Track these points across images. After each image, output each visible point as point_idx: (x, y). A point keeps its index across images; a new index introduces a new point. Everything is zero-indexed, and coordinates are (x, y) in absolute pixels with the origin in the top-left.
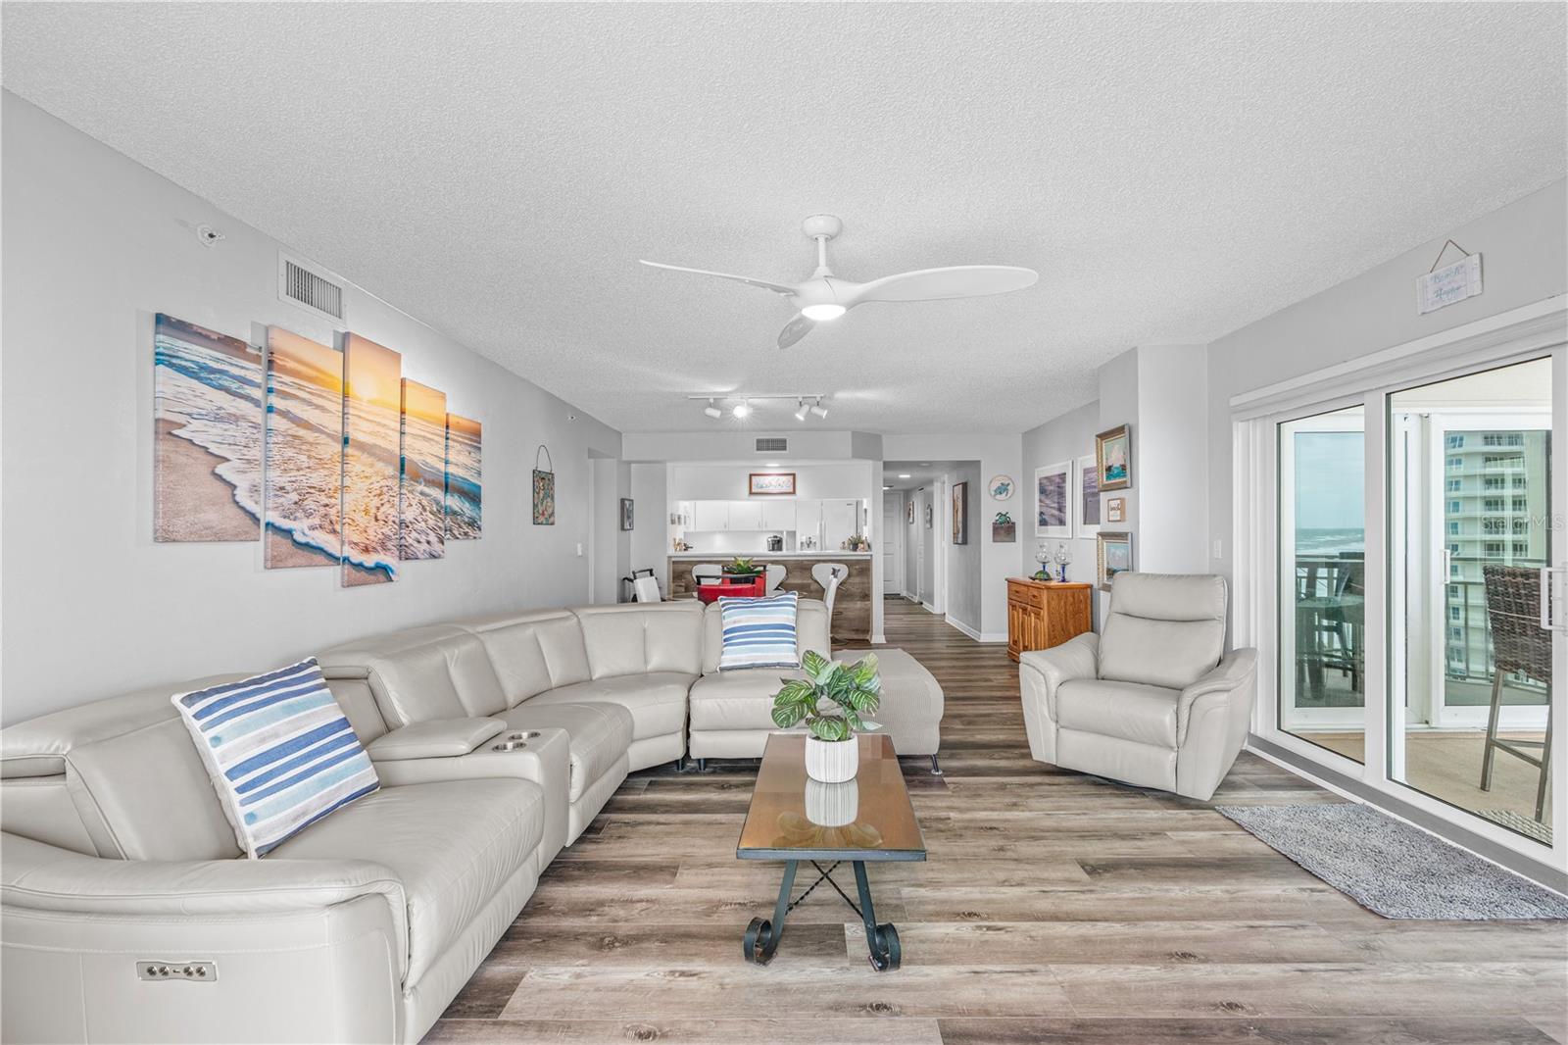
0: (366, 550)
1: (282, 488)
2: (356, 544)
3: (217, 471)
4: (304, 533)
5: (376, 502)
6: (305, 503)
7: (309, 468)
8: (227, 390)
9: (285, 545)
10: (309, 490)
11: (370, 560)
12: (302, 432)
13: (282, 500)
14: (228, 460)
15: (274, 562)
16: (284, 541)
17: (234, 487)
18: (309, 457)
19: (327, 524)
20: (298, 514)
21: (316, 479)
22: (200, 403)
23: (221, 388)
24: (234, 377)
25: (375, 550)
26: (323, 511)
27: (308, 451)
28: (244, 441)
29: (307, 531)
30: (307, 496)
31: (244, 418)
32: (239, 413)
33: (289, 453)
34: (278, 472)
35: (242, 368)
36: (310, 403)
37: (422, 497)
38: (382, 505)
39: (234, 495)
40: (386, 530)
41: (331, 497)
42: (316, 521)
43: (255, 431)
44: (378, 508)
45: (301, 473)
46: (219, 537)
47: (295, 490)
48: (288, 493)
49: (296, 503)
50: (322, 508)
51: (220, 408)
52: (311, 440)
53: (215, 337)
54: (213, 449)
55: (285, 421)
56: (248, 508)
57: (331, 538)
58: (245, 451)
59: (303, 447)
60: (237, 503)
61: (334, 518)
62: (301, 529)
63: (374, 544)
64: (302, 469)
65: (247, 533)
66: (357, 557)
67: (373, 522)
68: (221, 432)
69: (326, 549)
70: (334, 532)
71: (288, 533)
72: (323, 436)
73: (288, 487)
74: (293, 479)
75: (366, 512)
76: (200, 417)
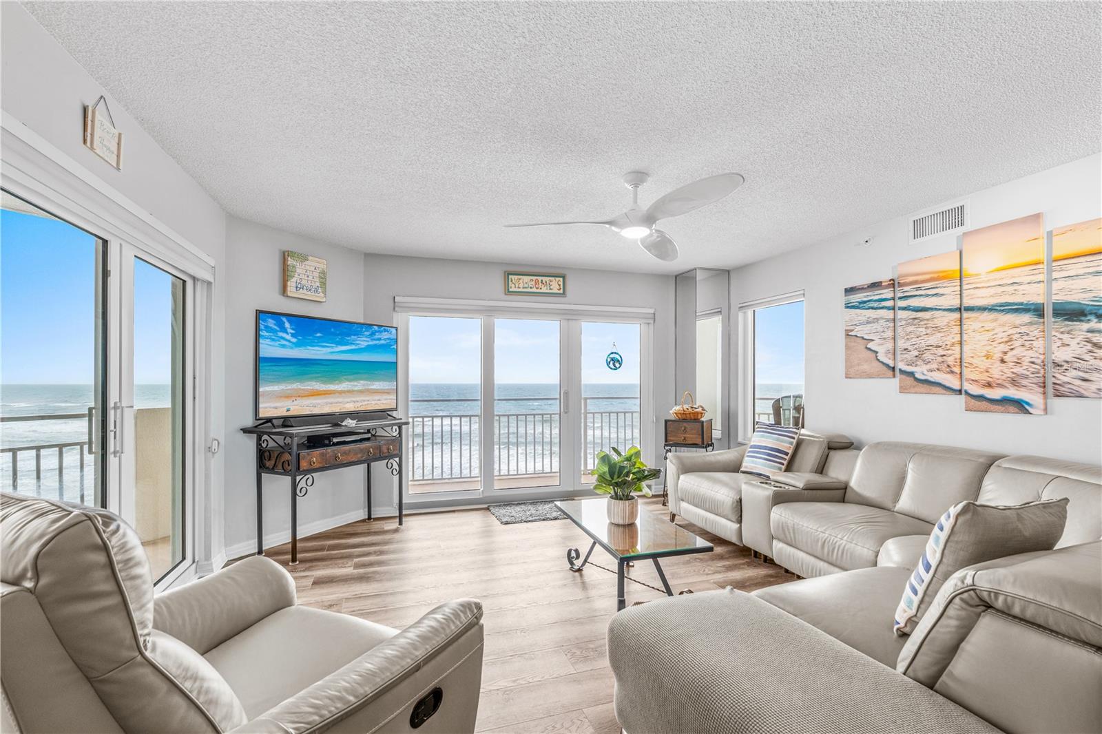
0: (989, 385)
1: (905, 350)
2: (976, 381)
3: (868, 346)
4: (923, 374)
5: (1005, 348)
6: (924, 355)
7: (927, 334)
8: (872, 308)
9: (910, 381)
10: (927, 348)
11: (996, 394)
12: (920, 315)
13: (907, 355)
14: (873, 340)
15: (903, 390)
16: (908, 378)
17: (877, 352)
18: (926, 328)
19: (944, 367)
20: (918, 363)
21: (932, 340)
22: (860, 318)
23: (869, 308)
24: (876, 301)
25: (1001, 386)
26: (940, 359)
27: (925, 324)
28: (882, 330)
29: (925, 372)
30: (925, 351)
31: (882, 318)
32: (878, 317)
33: (911, 329)
34: (903, 341)
35: (880, 294)
36: (927, 296)
37: (1090, 335)
38: (1012, 349)
39: (877, 357)
40: (1018, 370)
41: (947, 350)
42: (935, 366)
43: (888, 323)
44: (1006, 353)
45: (920, 338)
46: (870, 376)
47: (916, 349)
48: (910, 351)
49: (917, 356)
50: (940, 358)
51: (869, 318)
52: (928, 317)
53: (866, 286)
54: (866, 337)
55: (907, 312)
56: (885, 362)
57: (949, 376)
58: (882, 334)
59: (922, 323)
60: (878, 360)
61: (950, 363)
62: (921, 371)
63: (1000, 382)
64: (920, 336)
65: (884, 374)
66: (975, 390)
67: (998, 364)
68: (869, 328)
69: (943, 383)
70: (952, 372)
71: (911, 374)
72: (940, 312)
73: (910, 348)
74: (914, 343)
75: (988, 356)
76: (861, 324)
